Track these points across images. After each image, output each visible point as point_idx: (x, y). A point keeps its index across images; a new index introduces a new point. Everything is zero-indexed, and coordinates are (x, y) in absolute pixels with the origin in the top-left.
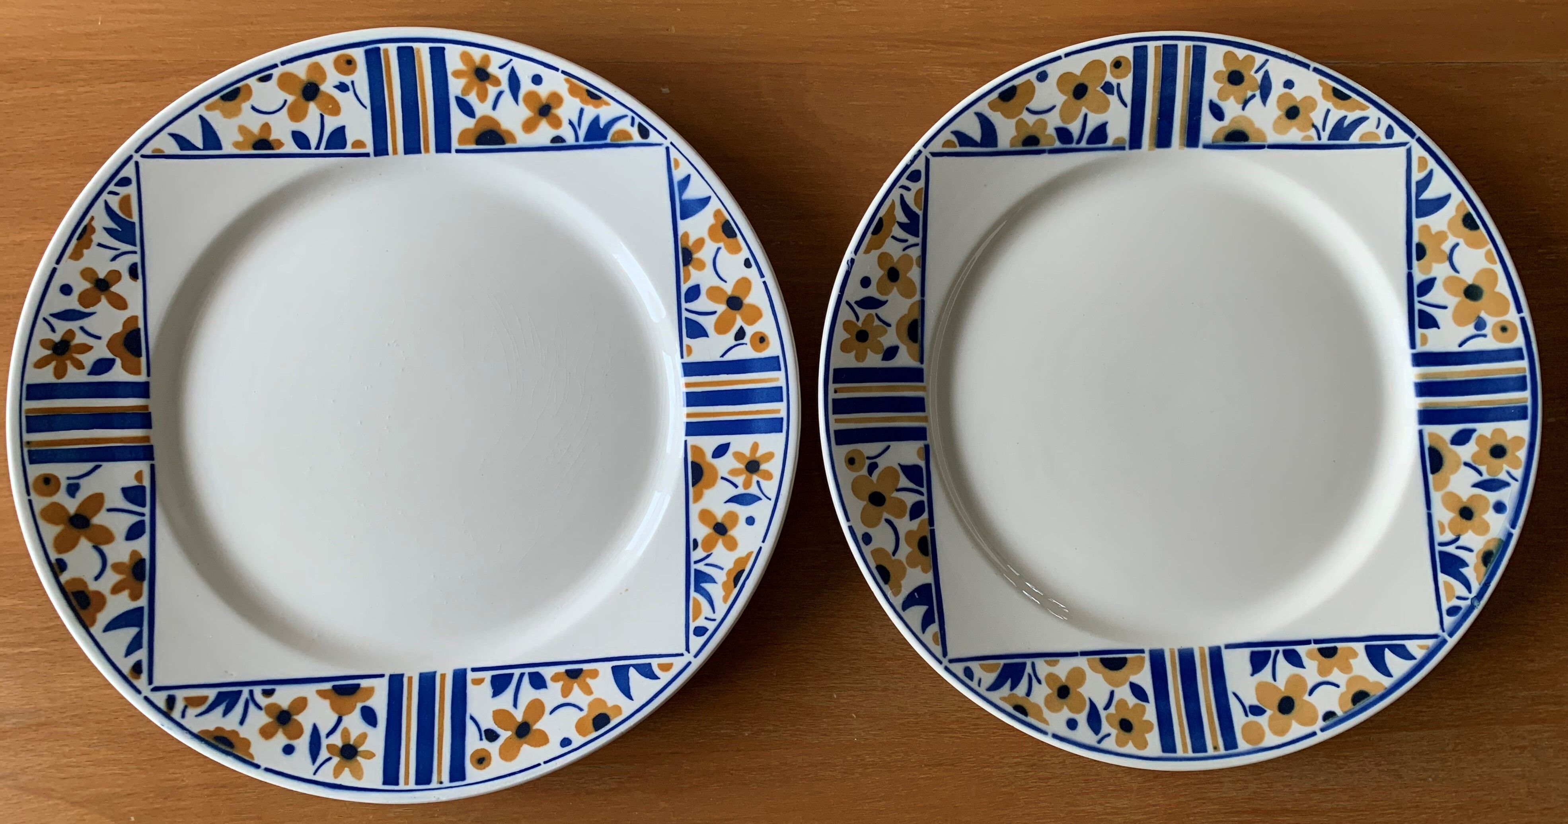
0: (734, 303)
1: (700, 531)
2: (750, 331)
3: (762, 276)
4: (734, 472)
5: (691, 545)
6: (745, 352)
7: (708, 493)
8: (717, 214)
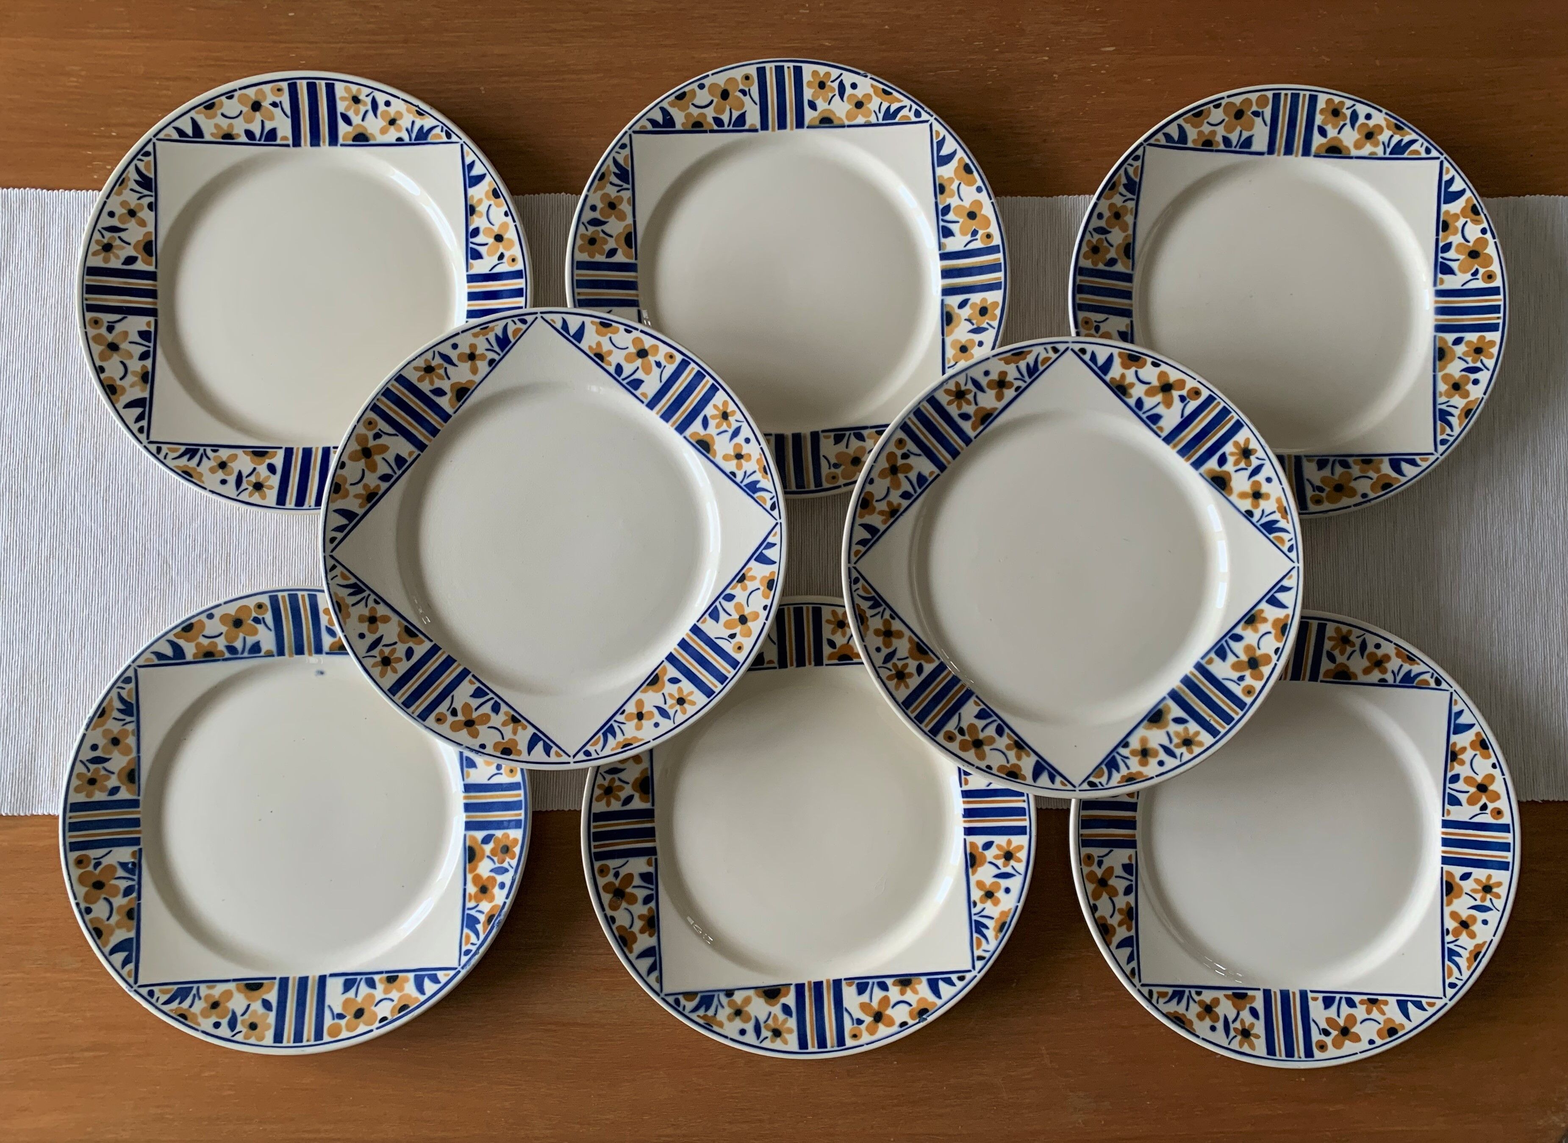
0: (1482, 788)
1: (1451, 924)
2: (1491, 806)
3: (1503, 774)
4: (1474, 891)
5: (1444, 932)
6: (1486, 818)
7: (1456, 902)
8: (1478, 734)
